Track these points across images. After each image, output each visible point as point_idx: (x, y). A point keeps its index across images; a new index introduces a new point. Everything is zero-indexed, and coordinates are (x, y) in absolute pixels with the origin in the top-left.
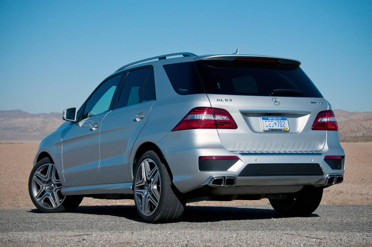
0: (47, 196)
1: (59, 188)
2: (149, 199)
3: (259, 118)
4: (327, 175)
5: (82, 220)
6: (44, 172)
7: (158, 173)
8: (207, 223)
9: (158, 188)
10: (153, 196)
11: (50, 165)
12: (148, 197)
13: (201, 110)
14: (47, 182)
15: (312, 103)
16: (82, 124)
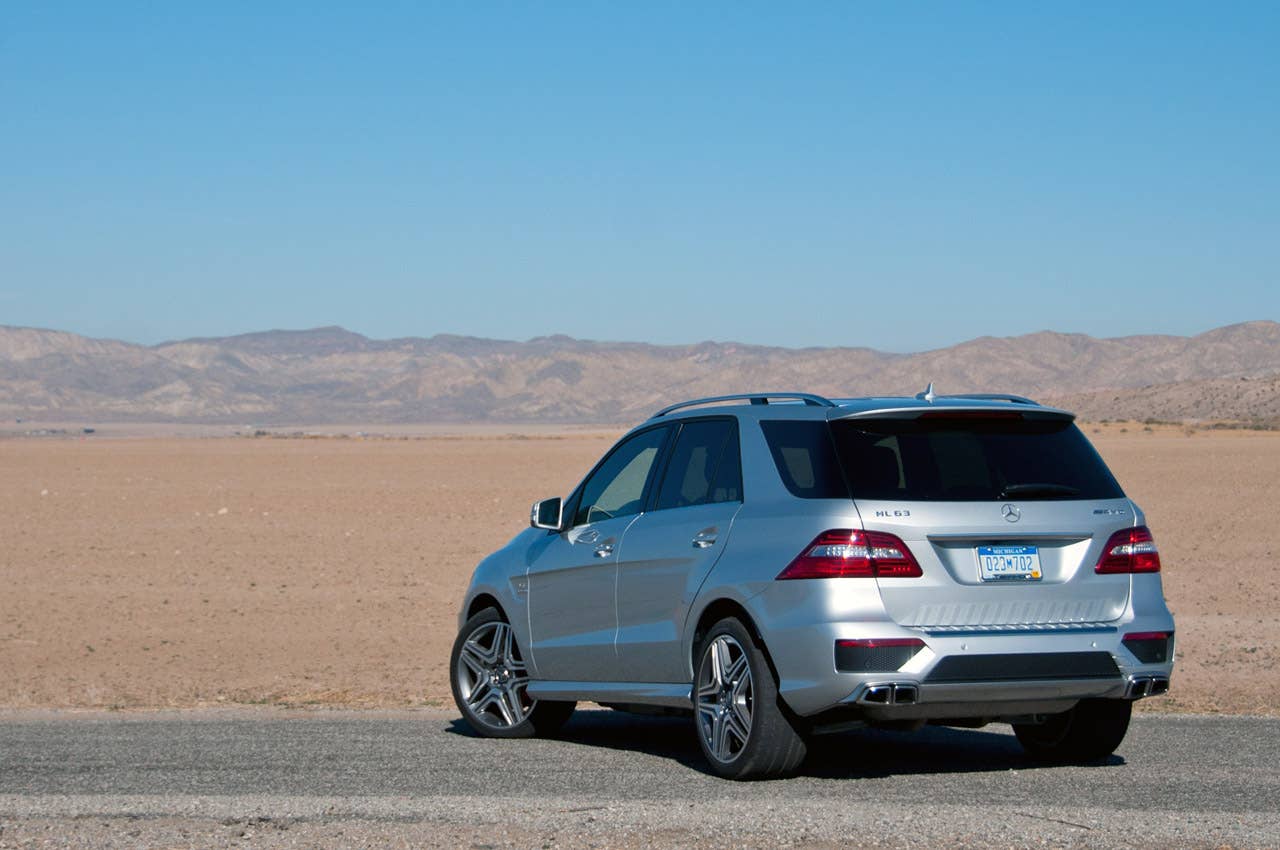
0: (493, 700)
1: (521, 682)
2: (729, 727)
3: (973, 550)
4: (1130, 678)
5: (579, 767)
6: (486, 642)
7: (748, 670)
8: (859, 781)
9: (749, 703)
10: (736, 719)
11: (500, 625)
12: (725, 720)
13: (839, 536)
14: (493, 667)
15: (1096, 512)
16: (575, 538)
